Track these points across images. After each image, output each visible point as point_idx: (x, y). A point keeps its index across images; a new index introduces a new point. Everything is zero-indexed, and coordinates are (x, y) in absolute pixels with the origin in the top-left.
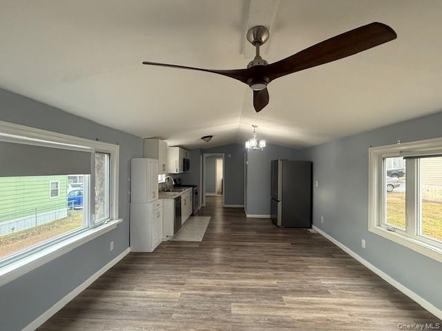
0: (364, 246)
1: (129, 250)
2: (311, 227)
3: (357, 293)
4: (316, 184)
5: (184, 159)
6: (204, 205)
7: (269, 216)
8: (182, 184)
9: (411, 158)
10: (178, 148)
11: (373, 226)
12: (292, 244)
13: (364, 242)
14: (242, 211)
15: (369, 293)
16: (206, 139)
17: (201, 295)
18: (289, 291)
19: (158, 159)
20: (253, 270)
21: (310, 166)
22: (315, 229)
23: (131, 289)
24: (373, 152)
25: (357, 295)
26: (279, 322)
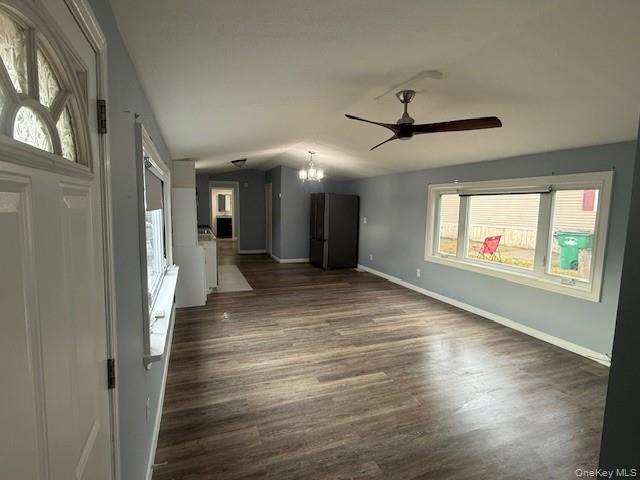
0: (419, 275)
2: (356, 267)
4: (364, 221)
7: (307, 260)
9: (464, 196)
11: (429, 256)
13: (419, 271)
16: (239, 163)
21: (357, 199)
22: (361, 268)
24: (433, 188)
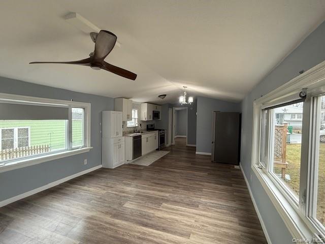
1: (100, 166)
3: (219, 210)
5: (153, 111)
6: (174, 143)
8: (155, 128)
10: (146, 104)
11: (253, 164)
12: (208, 174)
13: (251, 177)
14: (194, 149)
15: (228, 212)
16: (162, 97)
17: (116, 194)
18: (172, 201)
19: (122, 111)
20: (161, 186)
23: (84, 186)
25: (217, 212)
26: (145, 215)
